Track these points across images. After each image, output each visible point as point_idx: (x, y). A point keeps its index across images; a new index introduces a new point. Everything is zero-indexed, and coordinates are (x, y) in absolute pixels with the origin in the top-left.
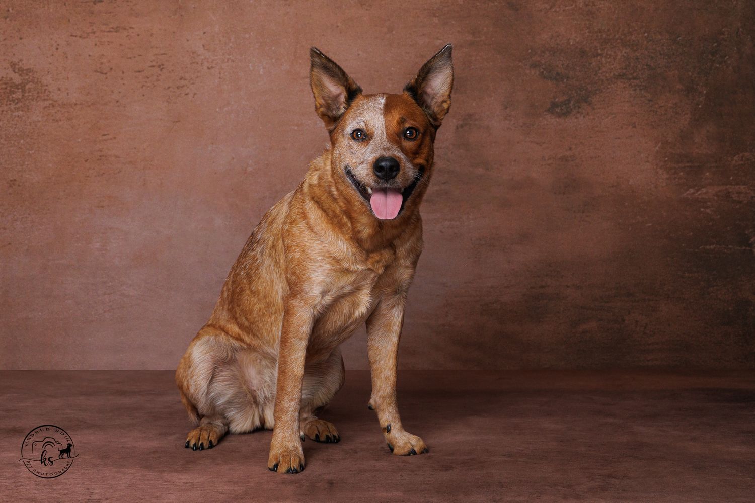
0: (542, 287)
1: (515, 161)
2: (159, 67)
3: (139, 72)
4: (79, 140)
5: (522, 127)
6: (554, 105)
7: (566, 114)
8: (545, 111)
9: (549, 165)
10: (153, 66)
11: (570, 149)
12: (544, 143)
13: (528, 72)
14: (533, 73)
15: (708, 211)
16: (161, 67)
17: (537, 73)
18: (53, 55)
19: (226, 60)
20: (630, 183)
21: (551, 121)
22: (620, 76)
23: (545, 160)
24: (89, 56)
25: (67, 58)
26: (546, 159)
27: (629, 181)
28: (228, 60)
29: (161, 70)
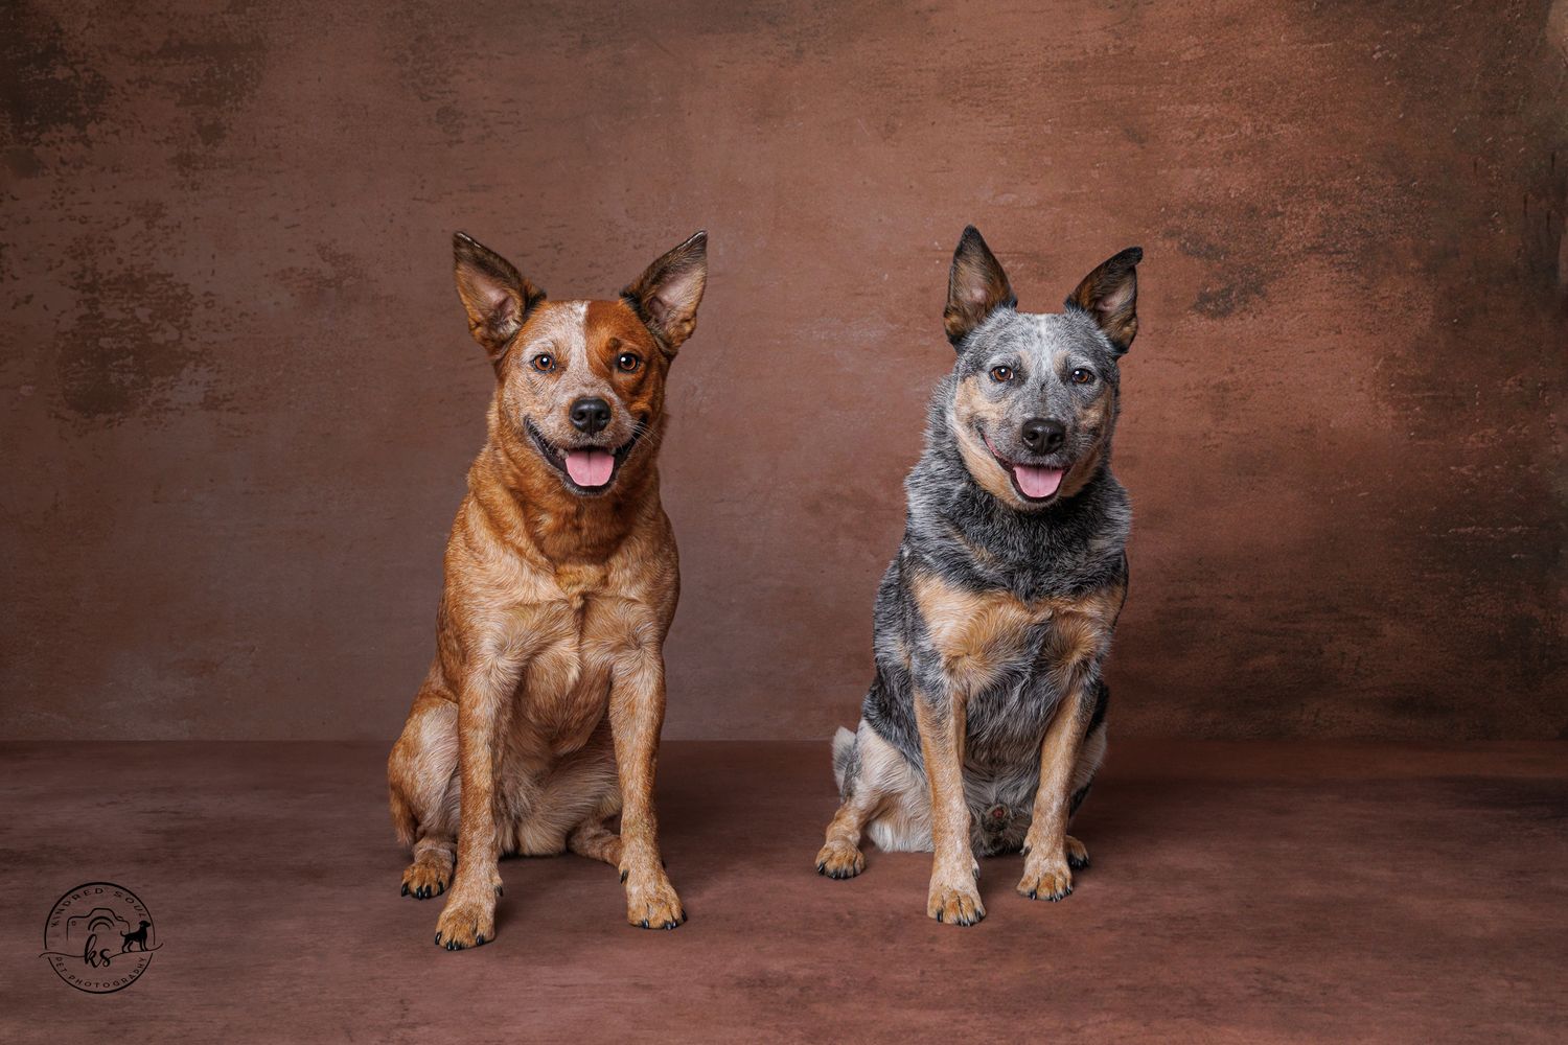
0: (1184, 598)
1: (1140, 391)
2: (556, 246)
3: (524, 255)
4: (430, 368)
5: (1151, 335)
6: (1205, 298)
7: (1223, 313)
8: (1190, 308)
9: (1197, 398)
10: (545, 247)
11: (1232, 371)
12: (1187, 361)
13: (1160, 244)
14: (1168, 245)
15: (1464, 470)
16: (559, 247)
17: (1176, 245)
18: (384, 231)
19: (663, 234)
20: (1331, 426)
21: (1200, 324)
22: (1314, 249)
23: (1190, 389)
24: (443, 231)
25: (407, 234)
26: (1193, 386)
27: (1329, 422)
28: (667, 234)
29: (559, 253)
